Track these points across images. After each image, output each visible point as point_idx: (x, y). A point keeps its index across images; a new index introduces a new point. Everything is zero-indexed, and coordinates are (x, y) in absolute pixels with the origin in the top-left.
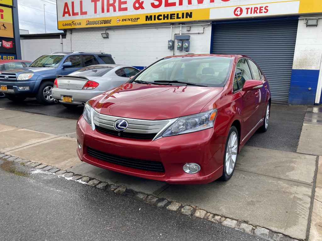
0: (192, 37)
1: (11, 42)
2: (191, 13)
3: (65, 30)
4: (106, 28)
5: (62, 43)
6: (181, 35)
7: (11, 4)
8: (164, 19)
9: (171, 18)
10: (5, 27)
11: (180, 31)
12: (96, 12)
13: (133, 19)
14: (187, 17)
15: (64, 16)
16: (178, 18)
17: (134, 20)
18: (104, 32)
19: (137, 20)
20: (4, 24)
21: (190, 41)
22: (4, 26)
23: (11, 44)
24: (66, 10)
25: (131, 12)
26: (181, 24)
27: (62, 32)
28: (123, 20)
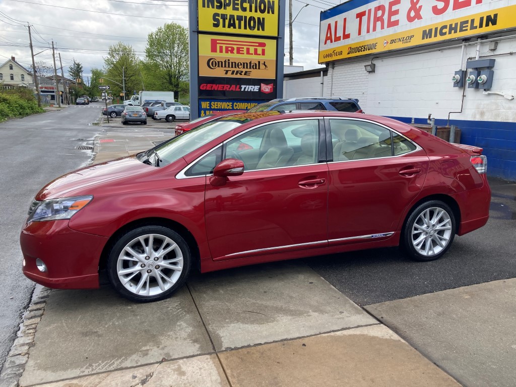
0: (499, 61)
1: (272, 84)
2: (496, 16)
3: (327, 64)
4: (373, 56)
5: (322, 84)
6: (477, 59)
7: (276, 35)
8: (450, 33)
9: (461, 30)
10: (266, 66)
11: (476, 52)
12: (359, 34)
13: (405, 38)
14: (487, 25)
15: (325, 43)
16: (473, 27)
17: (406, 40)
18: (370, 63)
19: (410, 39)
20: (265, 62)
21: (494, 69)
22: (264, 64)
23: (271, 87)
24: (329, 35)
25: (404, 27)
26: (479, 39)
27: (324, 66)
28: (393, 41)
